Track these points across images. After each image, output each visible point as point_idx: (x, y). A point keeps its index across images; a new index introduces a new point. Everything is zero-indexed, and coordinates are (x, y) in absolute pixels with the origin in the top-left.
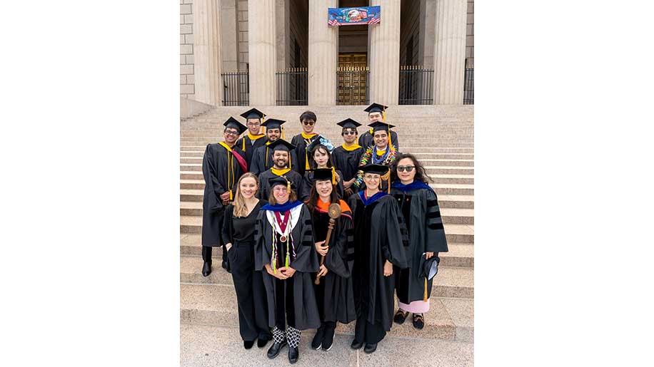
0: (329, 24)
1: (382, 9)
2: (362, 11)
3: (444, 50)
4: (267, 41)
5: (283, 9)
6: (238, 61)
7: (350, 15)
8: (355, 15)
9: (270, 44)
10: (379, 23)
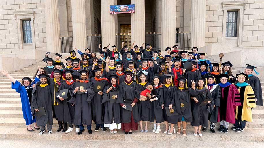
0: (110, 13)
1: (135, 6)
2: (126, 6)
3: (165, 25)
4: (81, 22)
5: (89, 5)
6: (68, 31)
7: (120, 8)
8: (123, 8)
9: (83, 23)
10: (134, 12)
